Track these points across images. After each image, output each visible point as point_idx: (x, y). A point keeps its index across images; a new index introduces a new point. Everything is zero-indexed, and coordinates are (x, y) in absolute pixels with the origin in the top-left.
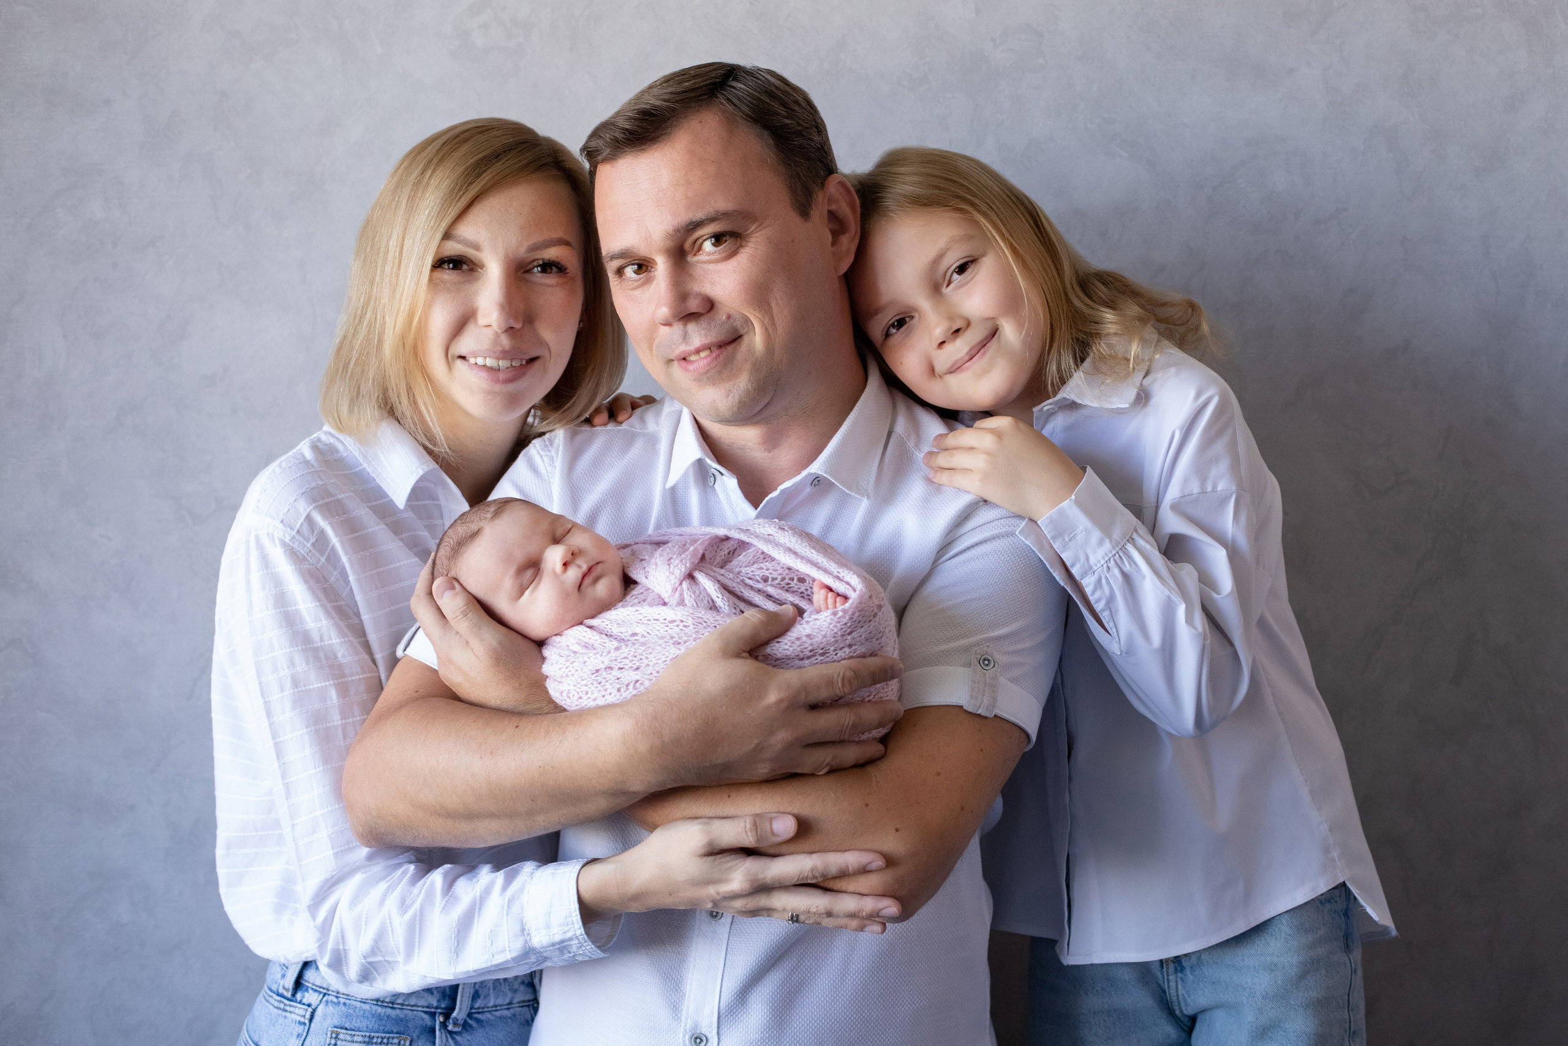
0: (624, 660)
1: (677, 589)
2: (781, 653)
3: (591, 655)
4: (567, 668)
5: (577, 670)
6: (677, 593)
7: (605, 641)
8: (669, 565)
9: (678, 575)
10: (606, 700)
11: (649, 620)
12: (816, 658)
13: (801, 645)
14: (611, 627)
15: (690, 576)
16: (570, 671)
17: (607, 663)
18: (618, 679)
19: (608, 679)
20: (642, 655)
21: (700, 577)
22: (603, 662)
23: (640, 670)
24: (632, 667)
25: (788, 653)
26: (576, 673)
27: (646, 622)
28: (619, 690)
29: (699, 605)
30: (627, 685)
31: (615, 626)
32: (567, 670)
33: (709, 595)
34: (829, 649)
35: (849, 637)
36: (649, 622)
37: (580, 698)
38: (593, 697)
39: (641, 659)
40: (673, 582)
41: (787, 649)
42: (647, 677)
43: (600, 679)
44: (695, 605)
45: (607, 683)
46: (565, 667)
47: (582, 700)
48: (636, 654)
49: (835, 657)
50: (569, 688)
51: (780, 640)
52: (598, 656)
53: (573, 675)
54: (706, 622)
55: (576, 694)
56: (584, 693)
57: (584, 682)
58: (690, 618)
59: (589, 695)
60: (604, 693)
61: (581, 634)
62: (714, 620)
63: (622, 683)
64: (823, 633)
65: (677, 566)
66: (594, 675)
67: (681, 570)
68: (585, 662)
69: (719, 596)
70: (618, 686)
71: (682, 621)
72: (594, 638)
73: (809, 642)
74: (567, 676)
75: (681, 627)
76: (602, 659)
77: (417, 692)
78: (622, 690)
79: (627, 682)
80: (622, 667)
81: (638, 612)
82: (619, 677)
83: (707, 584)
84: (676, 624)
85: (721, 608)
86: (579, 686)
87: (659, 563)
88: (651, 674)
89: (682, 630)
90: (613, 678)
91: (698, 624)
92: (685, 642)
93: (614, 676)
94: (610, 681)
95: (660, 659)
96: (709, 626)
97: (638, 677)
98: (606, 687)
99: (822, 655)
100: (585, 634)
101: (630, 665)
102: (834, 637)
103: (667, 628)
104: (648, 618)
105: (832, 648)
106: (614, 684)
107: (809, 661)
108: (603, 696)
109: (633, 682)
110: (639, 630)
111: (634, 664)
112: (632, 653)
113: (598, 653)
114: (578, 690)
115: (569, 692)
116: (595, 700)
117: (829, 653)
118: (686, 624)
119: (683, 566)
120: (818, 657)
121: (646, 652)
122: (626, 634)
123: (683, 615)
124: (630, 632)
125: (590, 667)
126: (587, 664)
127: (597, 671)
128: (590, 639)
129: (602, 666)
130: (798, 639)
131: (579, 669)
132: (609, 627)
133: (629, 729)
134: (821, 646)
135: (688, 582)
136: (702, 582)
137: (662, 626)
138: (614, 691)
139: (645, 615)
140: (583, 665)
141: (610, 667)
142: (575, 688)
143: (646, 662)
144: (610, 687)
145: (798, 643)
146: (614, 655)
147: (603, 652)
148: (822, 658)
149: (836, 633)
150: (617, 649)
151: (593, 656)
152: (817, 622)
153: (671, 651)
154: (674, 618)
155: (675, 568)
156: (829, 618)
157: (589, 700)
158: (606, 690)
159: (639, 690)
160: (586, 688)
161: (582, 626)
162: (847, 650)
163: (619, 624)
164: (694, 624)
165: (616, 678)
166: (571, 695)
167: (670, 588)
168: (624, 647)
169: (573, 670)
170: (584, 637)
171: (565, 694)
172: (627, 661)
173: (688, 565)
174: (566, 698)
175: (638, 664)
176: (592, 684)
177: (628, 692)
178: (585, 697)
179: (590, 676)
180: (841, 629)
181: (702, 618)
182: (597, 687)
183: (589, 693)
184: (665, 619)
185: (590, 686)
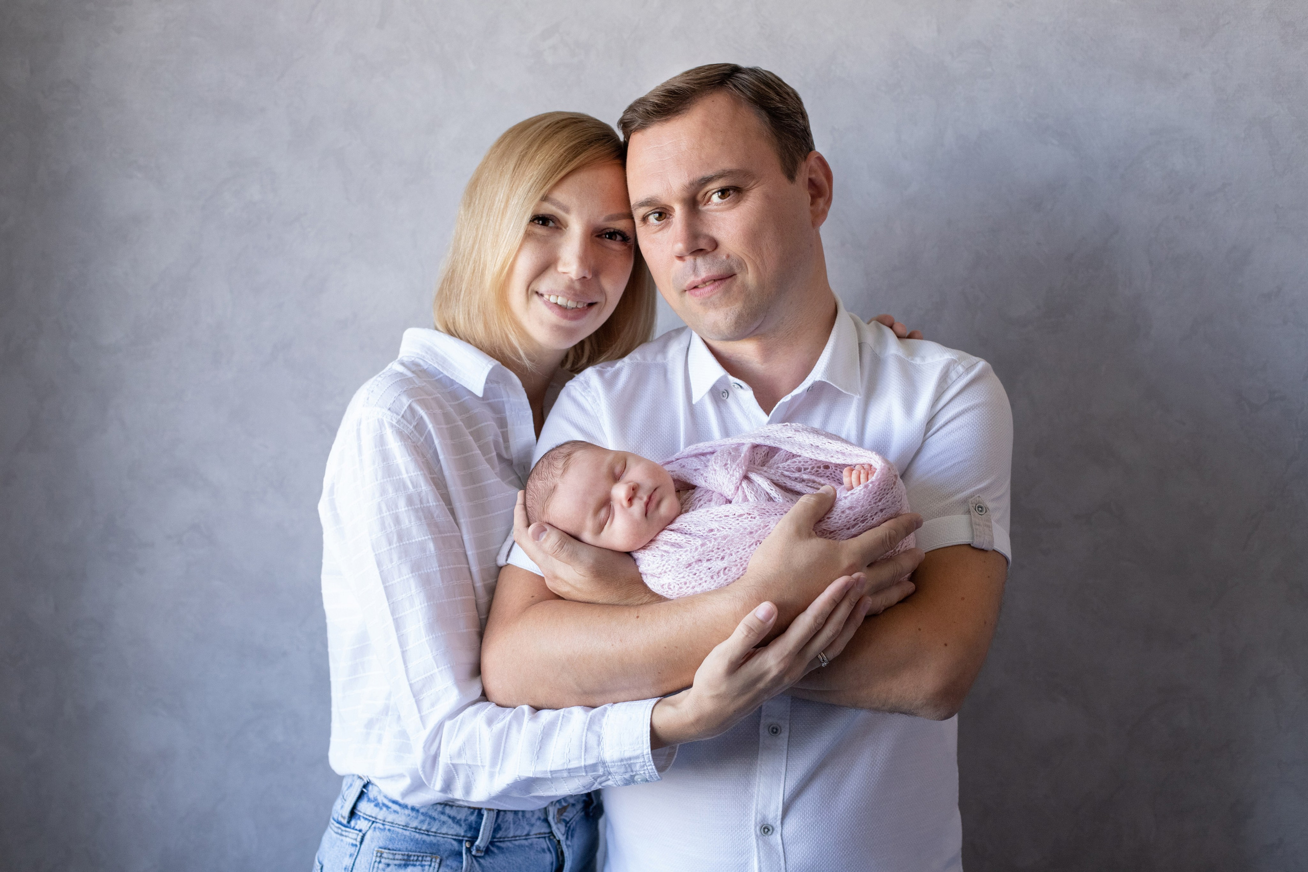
0: (711, 553)
1: (738, 488)
2: (833, 526)
3: (681, 553)
4: (663, 566)
5: (673, 567)
6: (740, 490)
7: (690, 540)
8: (727, 469)
9: (738, 476)
10: (703, 587)
11: (720, 517)
12: (859, 525)
13: (847, 517)
14: (690, 528)
15: (746, 477)
16: (667, 568)
17: (696, 557)
18: (709, 569)
19: (700, 570)
20: (724, 547)
21: (753, 476)
22: (694, 557)
23: (725, 559)
24: (718, 558)
25: (838, 525)
26: (673, 569)
27: (718, 519)
28: (712, 577)
29: (759, 499)
30: (718, 573)
31: (693, 526)
32: (664, 568)
33: (763, 489)
34: (867, 516)
35: (880, 504)
36: (721, 519)
37: (681, 588)
38: (691, 586)
39: (724, 550)
40: (734, 482)
41: (837, 523)
42: (733, 563)
43: (694, 571)
44: (756, 500)
45: (701, 574)
46: (662, 565)
47: (682, 590)
48: (719, 547)
49: (872, 521)
50: (669, 581)
51: (829, 516)
52: (688, 553)
53: (670, 571)
54: (768, 512)
55: (676, 586)
56: (683, 583)
57: (681, 575)
58: (755, 511)
59: (688, 585)
60: (700, 582)
61: (667, 537)
62: (774, 509)
63: (713, 571)
64: (861, 504)
65: (735, 469)
66: (689, 569)
67: (739, 472)
68: (678, 559)
69: (772, 488)
70: (711, 574)
71: (750, 514)
72: (680, 539)
73: (852, 513)
74: (665, 572)
75: (749, 519)
76: (692, 555)
77: (533, 597)
78: (715, 577)
79: (717, 570)
80: (710, 558)
81: (710, 512)
82: (710, 567)
83: (760, 480)
84: (744, 517)
85: (775, 498)
86: (677, 579)
87: (717, 469)
88: (736, 561)
89: (750, 521)
90: (705, 569)
91: (763, 515)
92: (757, 531)
93: (705, 567)
94: (704, 572)
95: (739, 548)
96: (771, 515)
97: (725, 565)
98: (701, 576)
99: (863, 521)
100: (671, 537)
101: (716, 556)
102: (870, 505)
103: (738, 522)
104: (719, 516)
105: (869, 515)
106: (707, 574)
107: (855, 528)
108: (700, 584)
109: (723, 570)
110: (714, 525)
111: (719, 555)
112: (716, 547)
113: (687, 551)
114: (679, 582)
115: (669, 584)
116: (693, 588)
117: (867, 519)
118: (753, 516)
119: (741, 469)
120: (860, 524)
121: (727, 544)
122: (704, 532)
123: (749, 509)
124: (707, 529)
125: (683, 563)
126: (680, 560)
127: (690, 565)
128: (676, 539)
129: (693, 560)
130: (843, 512)
131: (674, 565)
132: (688, 527)
133: (739, 610)
134: (862, 514)
135: (746, 482)
136: (756, 480)
137: (733, 520)
138: (709, 579)
139: (716, 514)
140: (677, 562)
141: (700, 560)
142: (674, 581)
143: (728, 552)
144: (705, 576)
145: (844, 515)
146: (701, 550)
147: (691, 549)
148: (863, 524)
149: (870, 502)
150: (702, 545)
151: (684, 554)
152: (854, 496)
153: (747, 540)
154: (742, 512)
155: (734, 471)
156: (863, 491)
157: (689, 589)
158: (701, 579)
159: (728, 575)
160: (683, 580)
161: (666, 531)
162: (880, 514)
163: (695, 524)
164: (759, 515)
165: (707, 568)
166: (672, 587)
167: (732, 487)
168: (708, 543)
169: (670, 567)
170: (671, 539)
171: (666, 586)
172: (713, 554)
173: (744, 468)
174: (667, 590)
175: (722, 554)
176: (689, 576)
177: (720, 578)
178: (685, 587)
179: (685, 569)
180: (873, 497)
181: (764, 509)
182: (693, 578)
183: (688, 583)
184: (735, 514)
185: (687, 578)
